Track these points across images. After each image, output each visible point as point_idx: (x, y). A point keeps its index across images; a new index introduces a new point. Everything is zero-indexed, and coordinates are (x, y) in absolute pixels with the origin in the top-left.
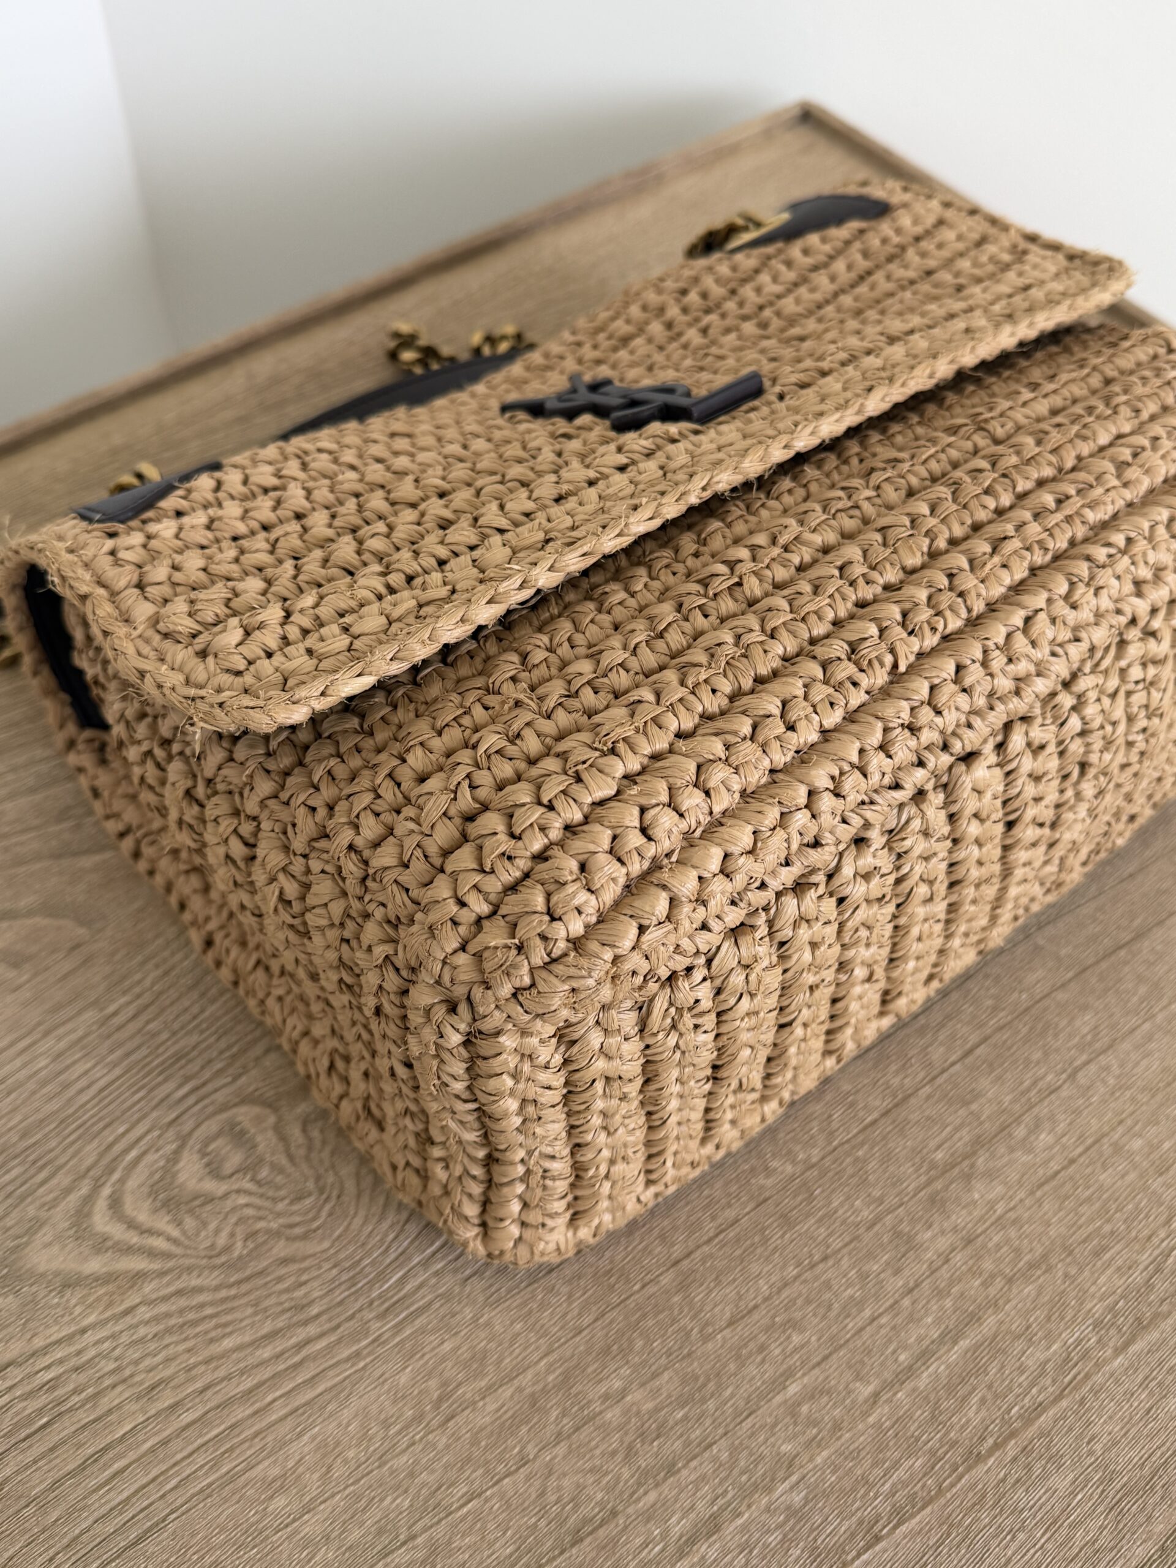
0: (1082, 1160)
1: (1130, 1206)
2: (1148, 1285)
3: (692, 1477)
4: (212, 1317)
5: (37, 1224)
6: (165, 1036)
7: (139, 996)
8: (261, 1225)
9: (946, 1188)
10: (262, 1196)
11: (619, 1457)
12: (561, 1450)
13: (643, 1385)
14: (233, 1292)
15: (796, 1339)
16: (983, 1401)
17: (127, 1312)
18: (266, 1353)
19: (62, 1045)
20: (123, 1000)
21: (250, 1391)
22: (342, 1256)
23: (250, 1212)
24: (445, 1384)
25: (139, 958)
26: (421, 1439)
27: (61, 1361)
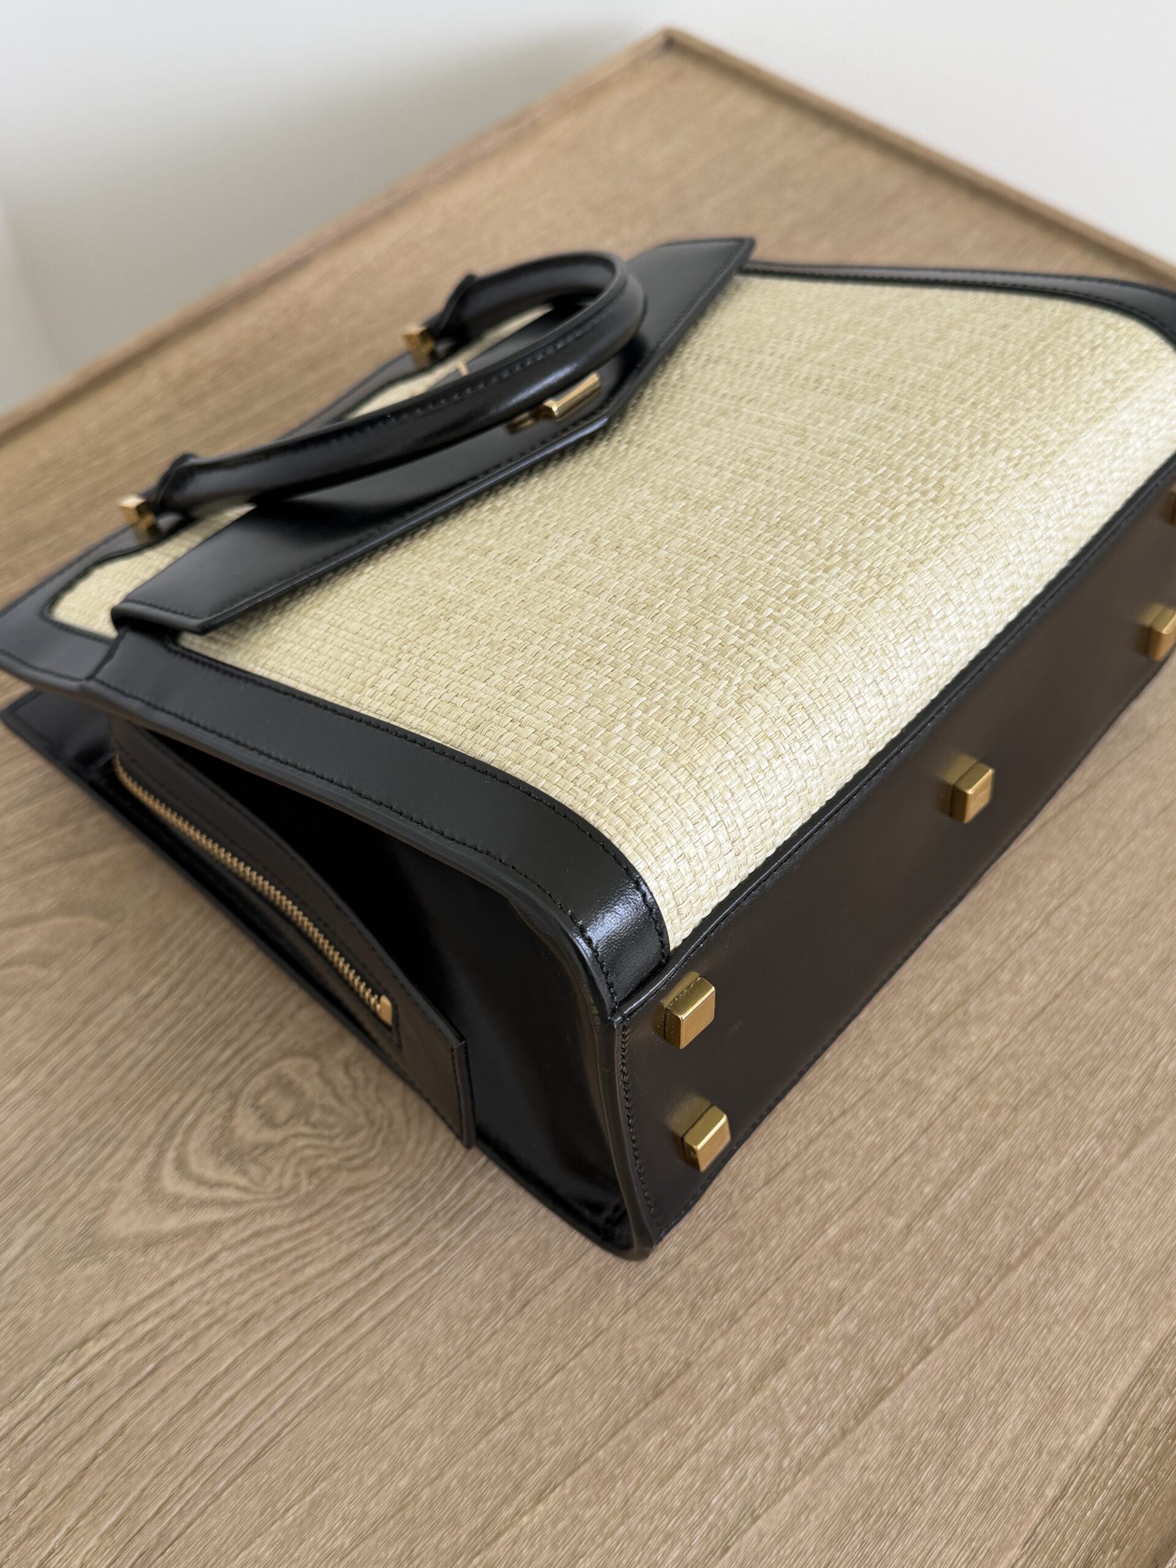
0: (1066, 993)
1: (1116, 1029)
2: (1142, 1096)
3: (753, 1322)
4: (290, 1250)
5: (110, 1196)
6: (199, 1008)
7: (168, 975)
8: (322, 1162)
9: (945, 1035)
10: (319, 1136)
11: (685, 1314)
12: (631, 1316)
13: (696, 1248)
14: (306, 1225)
15: (828, 1187)
16: (1006, 1218)
17: (210, 1260)
18: (346, 1274)
19: (104, 1030)
20: (154, 981)
21: (338, 1310)
22: (402, 1177)
23: (309, 1152)
24: (516, 1275)
25: (162, 941)
26: (502, 1327)
27: (157, 1313)
